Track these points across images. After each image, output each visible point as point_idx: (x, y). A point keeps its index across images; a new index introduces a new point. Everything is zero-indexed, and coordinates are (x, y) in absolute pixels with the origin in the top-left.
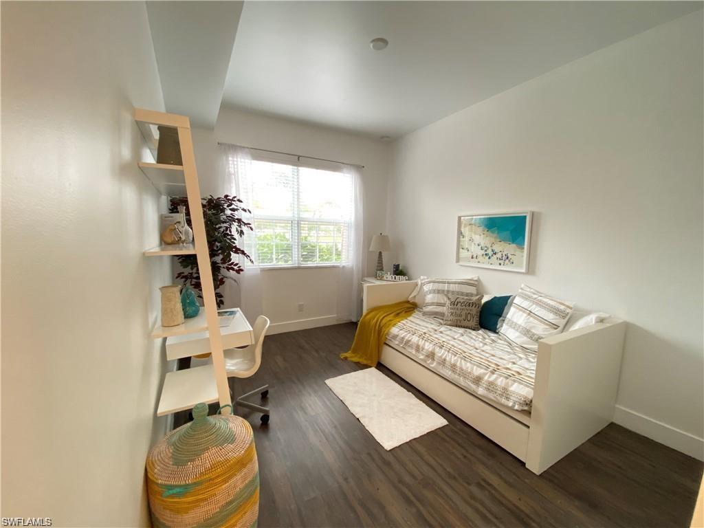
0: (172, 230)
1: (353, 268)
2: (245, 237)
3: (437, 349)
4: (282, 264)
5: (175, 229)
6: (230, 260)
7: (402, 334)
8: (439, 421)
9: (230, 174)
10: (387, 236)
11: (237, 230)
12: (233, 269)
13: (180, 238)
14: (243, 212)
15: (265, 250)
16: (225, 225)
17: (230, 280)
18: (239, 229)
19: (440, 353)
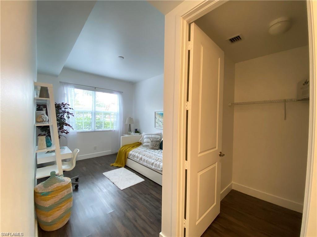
0: (40, 117)
1: (118, 131)
2: (70, 119)
3: (143, 156)
4: (87, 130)
5: (42, 117)
6: (63, 128)
7: (133, 153)
8: (142, 180)
9: (64, 94)
10: (132, 118)
11: (67, 116)
12: (64, 132)
13: (43, 120)
14: (70, 109)
15: (80, 124)
16: (61, 114)
17: (63, 137)
18: (68, 116)
19: (144, 157)
